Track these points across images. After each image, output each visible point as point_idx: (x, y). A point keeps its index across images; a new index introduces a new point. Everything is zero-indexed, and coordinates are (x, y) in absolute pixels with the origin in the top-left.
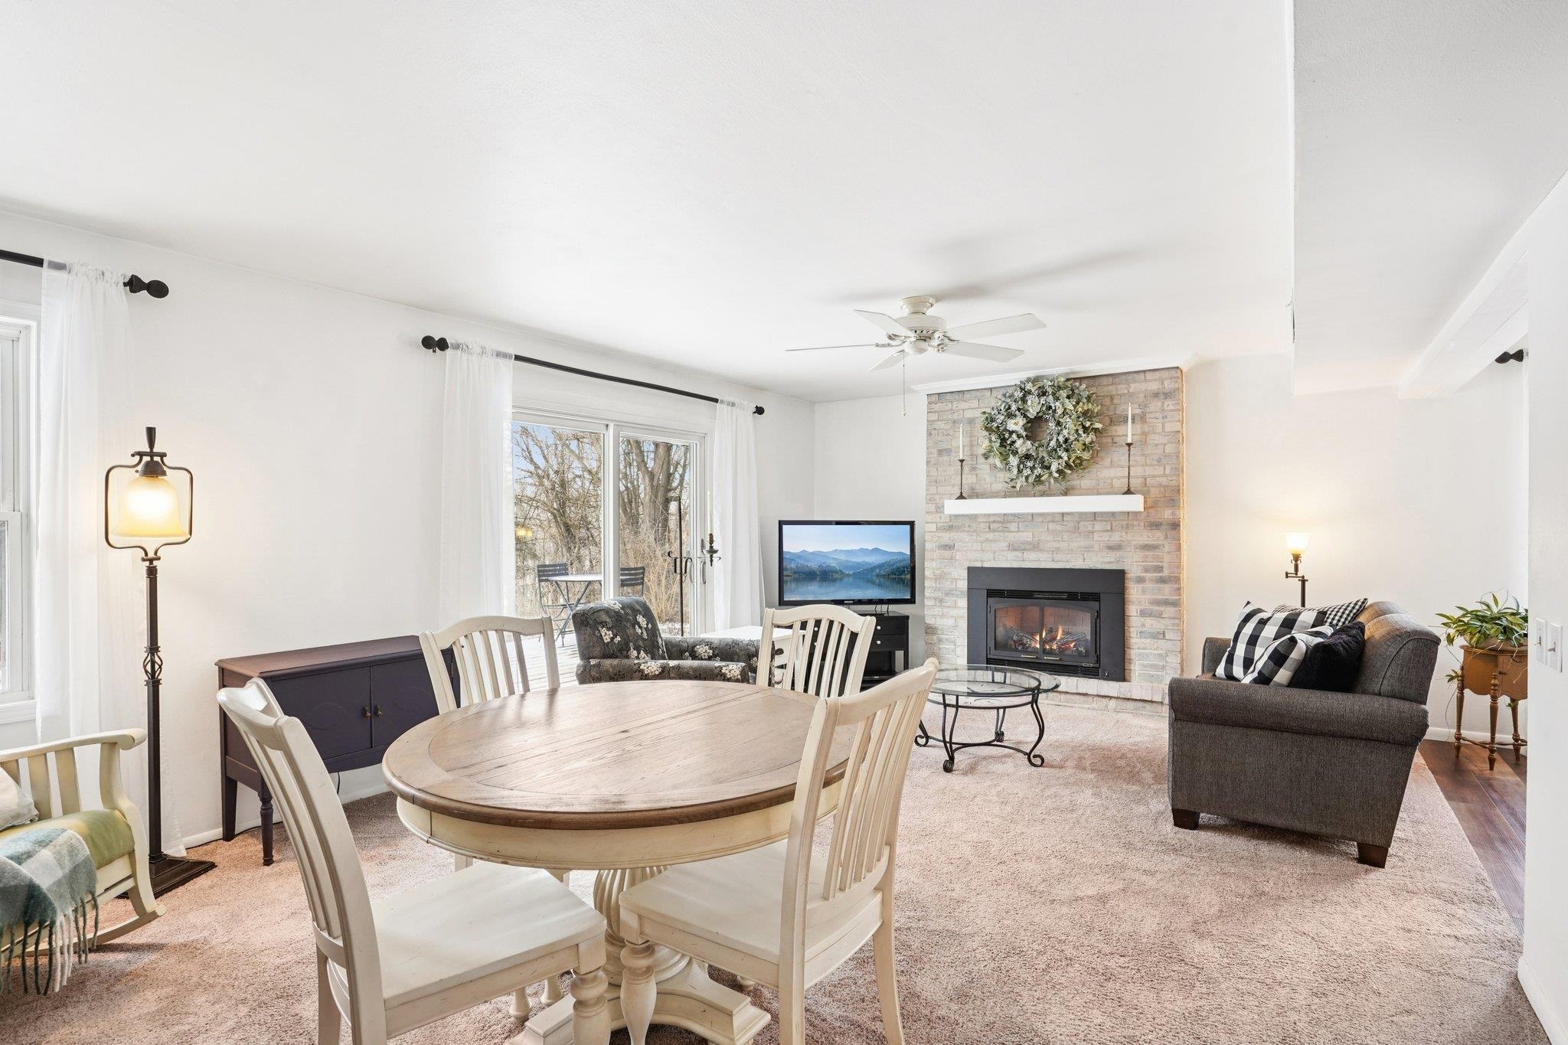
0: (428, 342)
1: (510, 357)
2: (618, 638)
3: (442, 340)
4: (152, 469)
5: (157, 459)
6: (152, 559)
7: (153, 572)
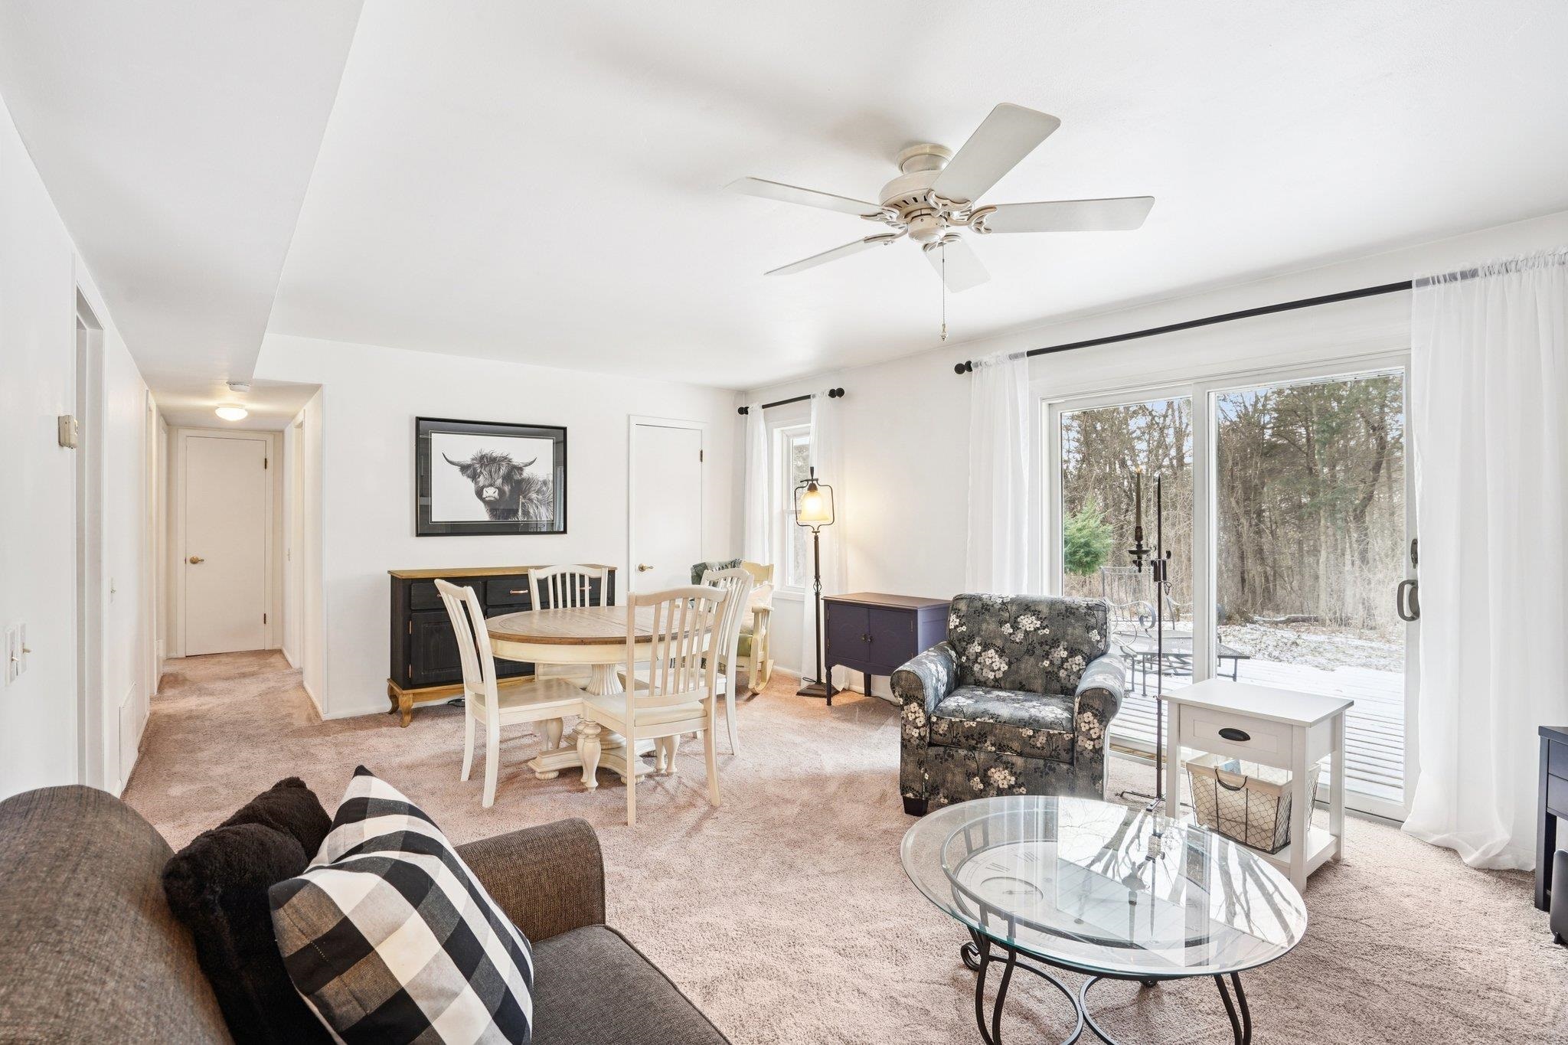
0: (960, 369)
1: (1022, 355)
2: (964, 628)
3: (969, 363)
4: (813, 488)
5: (815, 482)
6: (816, 532)
7: (816, 538)
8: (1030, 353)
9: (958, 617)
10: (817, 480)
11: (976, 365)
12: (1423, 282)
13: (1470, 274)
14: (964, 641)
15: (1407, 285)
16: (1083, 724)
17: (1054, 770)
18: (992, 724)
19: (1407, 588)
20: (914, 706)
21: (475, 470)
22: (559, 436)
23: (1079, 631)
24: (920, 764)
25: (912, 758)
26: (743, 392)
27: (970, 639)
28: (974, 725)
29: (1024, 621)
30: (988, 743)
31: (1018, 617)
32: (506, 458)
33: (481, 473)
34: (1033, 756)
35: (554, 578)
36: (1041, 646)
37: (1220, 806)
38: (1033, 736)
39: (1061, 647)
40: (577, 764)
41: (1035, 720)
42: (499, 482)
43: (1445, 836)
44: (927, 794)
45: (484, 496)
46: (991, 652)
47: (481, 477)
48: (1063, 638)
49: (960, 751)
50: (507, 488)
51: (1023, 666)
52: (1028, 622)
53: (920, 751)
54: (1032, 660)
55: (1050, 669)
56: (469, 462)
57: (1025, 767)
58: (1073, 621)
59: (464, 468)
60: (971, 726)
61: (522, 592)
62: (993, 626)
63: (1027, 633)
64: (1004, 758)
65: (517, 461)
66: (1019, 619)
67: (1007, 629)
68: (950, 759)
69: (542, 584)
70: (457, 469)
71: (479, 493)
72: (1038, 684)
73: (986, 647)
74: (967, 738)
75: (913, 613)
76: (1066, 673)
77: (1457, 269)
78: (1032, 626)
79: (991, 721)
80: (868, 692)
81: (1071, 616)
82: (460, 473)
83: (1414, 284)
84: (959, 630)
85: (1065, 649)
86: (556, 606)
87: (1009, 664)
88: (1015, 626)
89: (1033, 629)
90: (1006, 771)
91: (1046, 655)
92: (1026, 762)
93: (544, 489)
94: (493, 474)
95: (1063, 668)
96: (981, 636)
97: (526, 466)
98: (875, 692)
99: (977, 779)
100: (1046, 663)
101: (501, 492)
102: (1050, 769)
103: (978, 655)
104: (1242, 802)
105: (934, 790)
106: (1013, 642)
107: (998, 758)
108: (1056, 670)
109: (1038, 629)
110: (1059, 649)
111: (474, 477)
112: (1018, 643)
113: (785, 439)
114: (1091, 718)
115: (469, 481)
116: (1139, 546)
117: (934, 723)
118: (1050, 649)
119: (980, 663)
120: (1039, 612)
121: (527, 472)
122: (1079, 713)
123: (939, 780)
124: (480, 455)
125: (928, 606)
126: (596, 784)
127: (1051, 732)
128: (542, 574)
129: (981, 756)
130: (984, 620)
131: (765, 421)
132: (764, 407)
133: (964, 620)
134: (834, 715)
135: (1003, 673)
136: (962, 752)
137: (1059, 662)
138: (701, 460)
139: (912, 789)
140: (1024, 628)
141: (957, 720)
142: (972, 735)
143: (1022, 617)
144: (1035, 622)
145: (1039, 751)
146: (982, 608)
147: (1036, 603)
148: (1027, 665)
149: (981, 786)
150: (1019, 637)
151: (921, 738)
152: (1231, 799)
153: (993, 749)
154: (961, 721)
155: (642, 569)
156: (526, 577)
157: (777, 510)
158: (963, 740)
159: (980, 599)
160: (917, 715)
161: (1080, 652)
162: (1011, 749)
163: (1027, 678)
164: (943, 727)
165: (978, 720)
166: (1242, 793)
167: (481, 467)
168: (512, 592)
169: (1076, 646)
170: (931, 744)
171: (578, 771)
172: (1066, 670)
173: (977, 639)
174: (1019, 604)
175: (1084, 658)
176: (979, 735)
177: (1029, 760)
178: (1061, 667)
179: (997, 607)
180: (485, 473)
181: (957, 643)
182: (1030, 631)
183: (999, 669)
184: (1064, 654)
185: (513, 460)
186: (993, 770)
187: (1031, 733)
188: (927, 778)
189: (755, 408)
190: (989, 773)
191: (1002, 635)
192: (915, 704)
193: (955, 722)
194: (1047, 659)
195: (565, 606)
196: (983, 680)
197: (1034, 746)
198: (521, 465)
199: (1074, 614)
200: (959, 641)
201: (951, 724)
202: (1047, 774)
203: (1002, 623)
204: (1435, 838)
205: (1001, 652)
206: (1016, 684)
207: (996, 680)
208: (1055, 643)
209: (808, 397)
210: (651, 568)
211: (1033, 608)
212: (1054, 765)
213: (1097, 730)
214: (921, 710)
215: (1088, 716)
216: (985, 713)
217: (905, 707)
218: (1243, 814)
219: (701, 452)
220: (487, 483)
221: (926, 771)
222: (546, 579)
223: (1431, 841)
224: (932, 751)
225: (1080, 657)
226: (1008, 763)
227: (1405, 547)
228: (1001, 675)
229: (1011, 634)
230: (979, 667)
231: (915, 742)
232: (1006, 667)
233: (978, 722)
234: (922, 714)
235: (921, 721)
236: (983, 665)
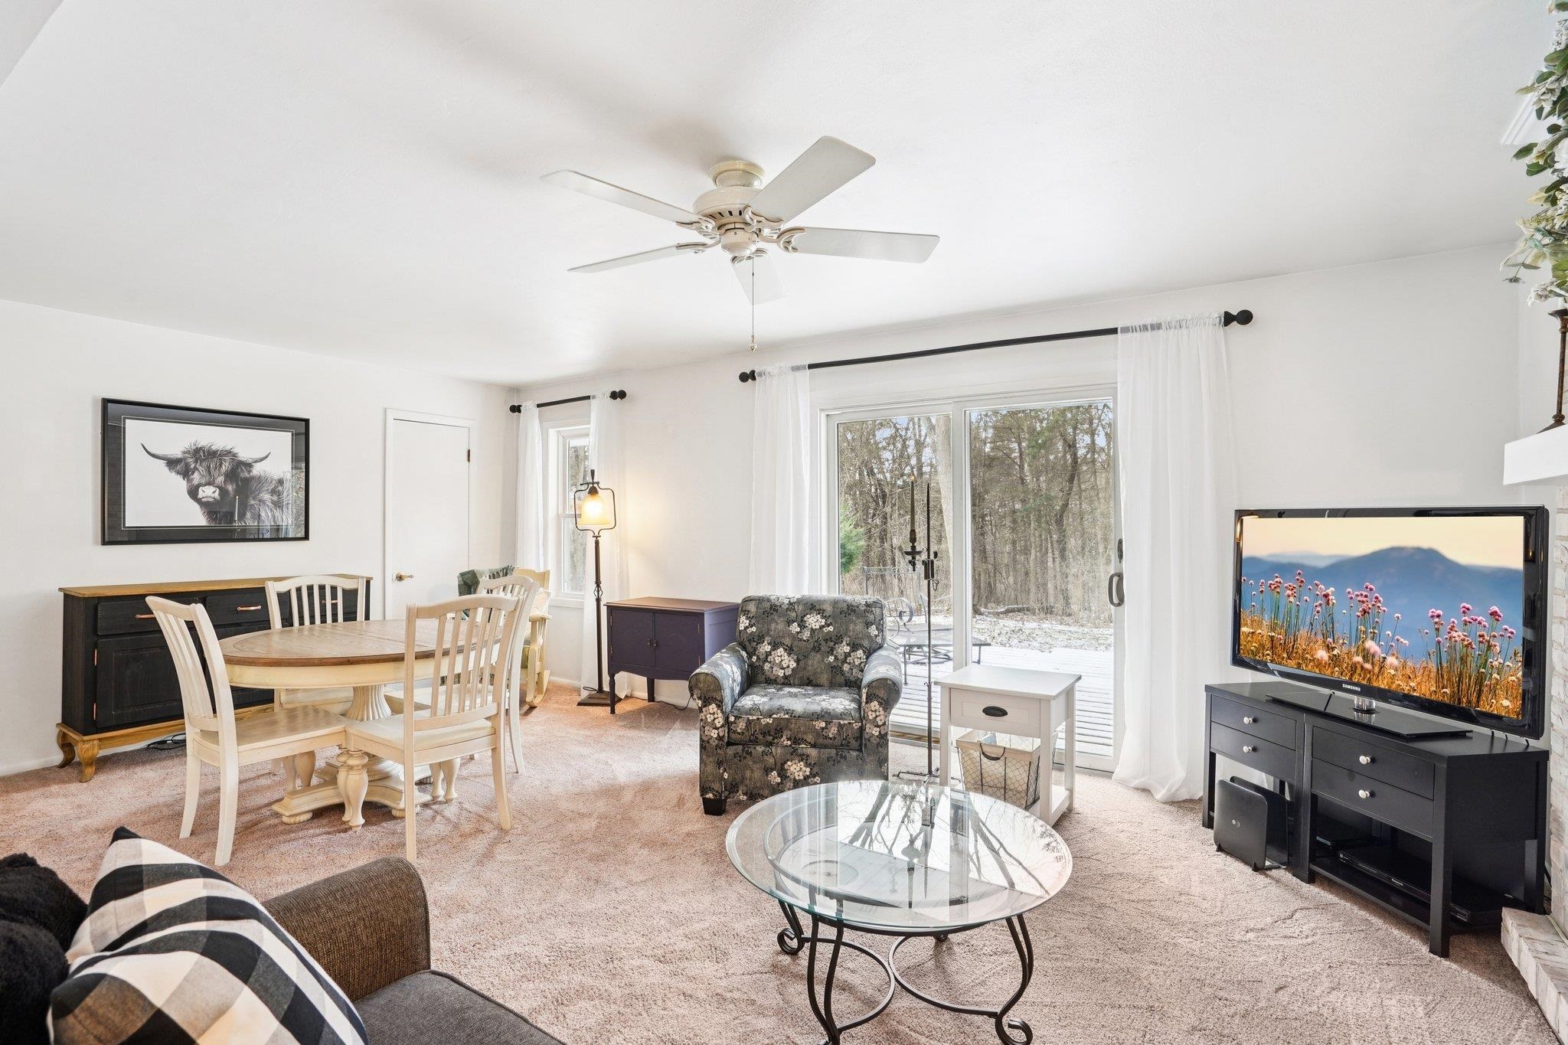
0: (744, 377)
1: (803, 367)
2: (754, 629)
3: (753, 372)
4: (593, 491)
5: (595, 485)
6: (597, 537)
7: (597, 543)
8: (811, 366)
9: (747, 618)
10: (598, 483)
11: (760, 375)
12: (1126, 330)
13: (1156, 327)
14: (754, 641)
15: (1114, 331)
16: (870, 713)
17: (845, 758)
18: (787, 719)
19: (1115, 579)
20: (713, 707)
21: (187, 465)
22: (300, 429)
23: (860, 627)
24: (719, 764)
25: (711, 759)
26: (515, 389)
27: (760, 639)
28: (771, 722)
29: (810, 620)
30: (784, 737)
31: (805, 616)
32: (230, 452)
33: (196, 469)
34: (826, 747)
35: (299, 590)
36: (826, 643)
37: (984, 775)
38: (826, 728)
39: (844, 643)
40: (336, 801)
41: (826, 713)
42: (220, 480)
43: (1143, 779)
44: (727, 793)
45: (200, 496)
46: (781, 651)
47: (196, 474)
48: (846, 634)
49: (758, 748)
50: (230, 488)
51: (810, 663)
52: (814, 621)
53: (719, 751)
54: (819, 656)
55: (835, 664)
56: (180, 456)
57: (819, 757)
58: (854, 618)
59: (172, 463)
60: (768, 723)
61: (253, 608)
62: (781, 626)
63: (813, 631)
64: (799, 751)
65: (244, 455)
66: (805, 619)
67: (795, 628)
68: (748, 757)
69: (284, 599)
70: (162, 463)
71: (193, 493)
72: (824, 678)
73: (775, 646)
74: (764, 734)
75: (700, 616)
76: (849, 667)
77: (1148, 321)
78: (817, 624)
79: (787, 716)
80: (651, 698)
81: (852, 613)
82: (167, 469)
83: (1119, 331)
84: (749, 630)
85: (848, 645)
86: (302, 623)
87: (798, 661)
88: (802, 625)
89: (818, 627)
90: (802, 763)
91: (831, 651)
92: (819, 753)
93: (280, 488)
94: (212, 470)
95: (847, 662)
96: (771, 636)
97: (256, 462)
98: (658, 698)
99: (774, 773)
100: (831, 659)
101: (223, 491)
102: (842, 757)
103: (768, 654)
104: (1001, 770)
105: (733, 788)
106: (801, 640)
107: (794, 751)
108: (840, 664)
109: (823, 626)
110: (842, 645)
111: (186, 473)
112: (805, 641)
113: (561, 440)
114: (877, 707)
115: (179, 478)
116: (913, 547)
117: (732, 723)
118: (834, 645)
119: (770, 662)
120: (824, 610)
121: (257, 470)
122: (867, 703)
123: (738, 778)
124: (194, 448)
125: (713, 609)
126: (362, 821)
127: (842, 722)
128: (283, 587)
129: (777, 751)
130: (773, 620)
131: (541, 422)
132: (539, 406)
133: (753, 621)
134: (620, 723)
135: (792, 670)
136: (760, 749)
137: (843, 657)
138: (469, 460)
139: (711, 790)
140: (810, 627)
141: (755, 718)
142: (769, 732)
143: (808, 616)
144: (820, 620)
145: (831, 741)
146: (771, 609)
147: (820, 602)
148: (814, 661)
149: (779, 780)
150: (806, 635)
151: (720, 738)
152: (993, 768)
153: (789, 743)
154: (758, 719)
155: (400, 578)
156: (263, 590)
157: (552, 514)
158: (761, 737)
159: (769, 600)
160: (716, 716)
161: (861, 646)
162: (805, 741)
163: (815, 673)
164: (741, 725)
165: (774, 716)
166: (1001, 762)
167: (196, 462)
168: (240, 609)
169: (857, 642)
170: (729, 744)
171: (340, 808)
172: (849, 664)
173: (767, 638)
174: (805, 604)
175: (864, 652)
176: (778, 730)
177: (822, 750)
178: (844, 661)
179: (785, 607)
180: (200, 468)
181: (747, 644)
182: (816, 629)
183: (788, 667)
184: (847, 649)
185: (239, 455)
186: (789, 763)
187: (823, 725)
188: (726, 777)
189: (529, 407)
190: (786, 766)
191: (790, 634)
192: (714, 705)
193: (753, 720)
194: (832, 654)
195: (312, 622)
196: (773, 678)
197: (826, 737)
198: (250, 461)
199: (854, 611)
200: (749, 641)
201: (749, 722)
202: (839, 762)
203: (789, 623)
204: (1136, 783)
205: (790, 650)
206: (804, 680)
207: (785, 677)
208: (838, 639)
209: (588, 398)
210: (411, 577)
211: (817, 607)
212: (845, 753)
213: (882, 717)
214: (719, 711)
215: (875, 705)
216: (780, 709)
217: (704, 709)
218: (1002, 779)
219: (469, 451)
220: (203, 481)
221: (725, 770)
222: (289, 591)
223: (1133, 785)
224: (731, 750)
225: (861, 651)
226: (804, 755)
227: (1113, 545)
228: (790, 673)
229: (798, 633)
230: (769, 665)
231: (714, 743)
232: (795, 665)
233: (774, 718)
234: (720, 715)
235: (719, 722)
236: (773, 663)
